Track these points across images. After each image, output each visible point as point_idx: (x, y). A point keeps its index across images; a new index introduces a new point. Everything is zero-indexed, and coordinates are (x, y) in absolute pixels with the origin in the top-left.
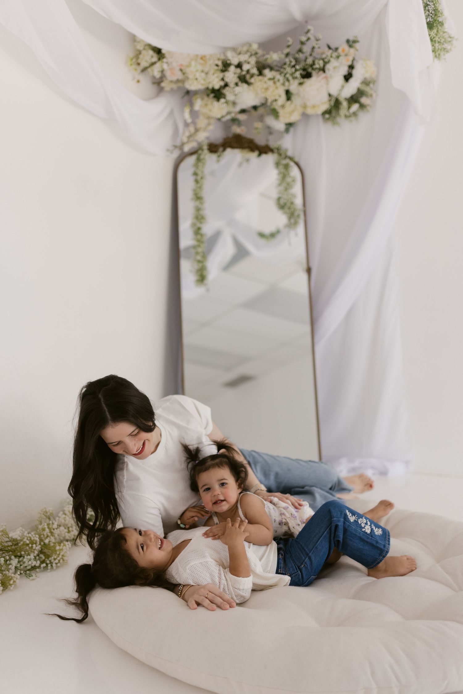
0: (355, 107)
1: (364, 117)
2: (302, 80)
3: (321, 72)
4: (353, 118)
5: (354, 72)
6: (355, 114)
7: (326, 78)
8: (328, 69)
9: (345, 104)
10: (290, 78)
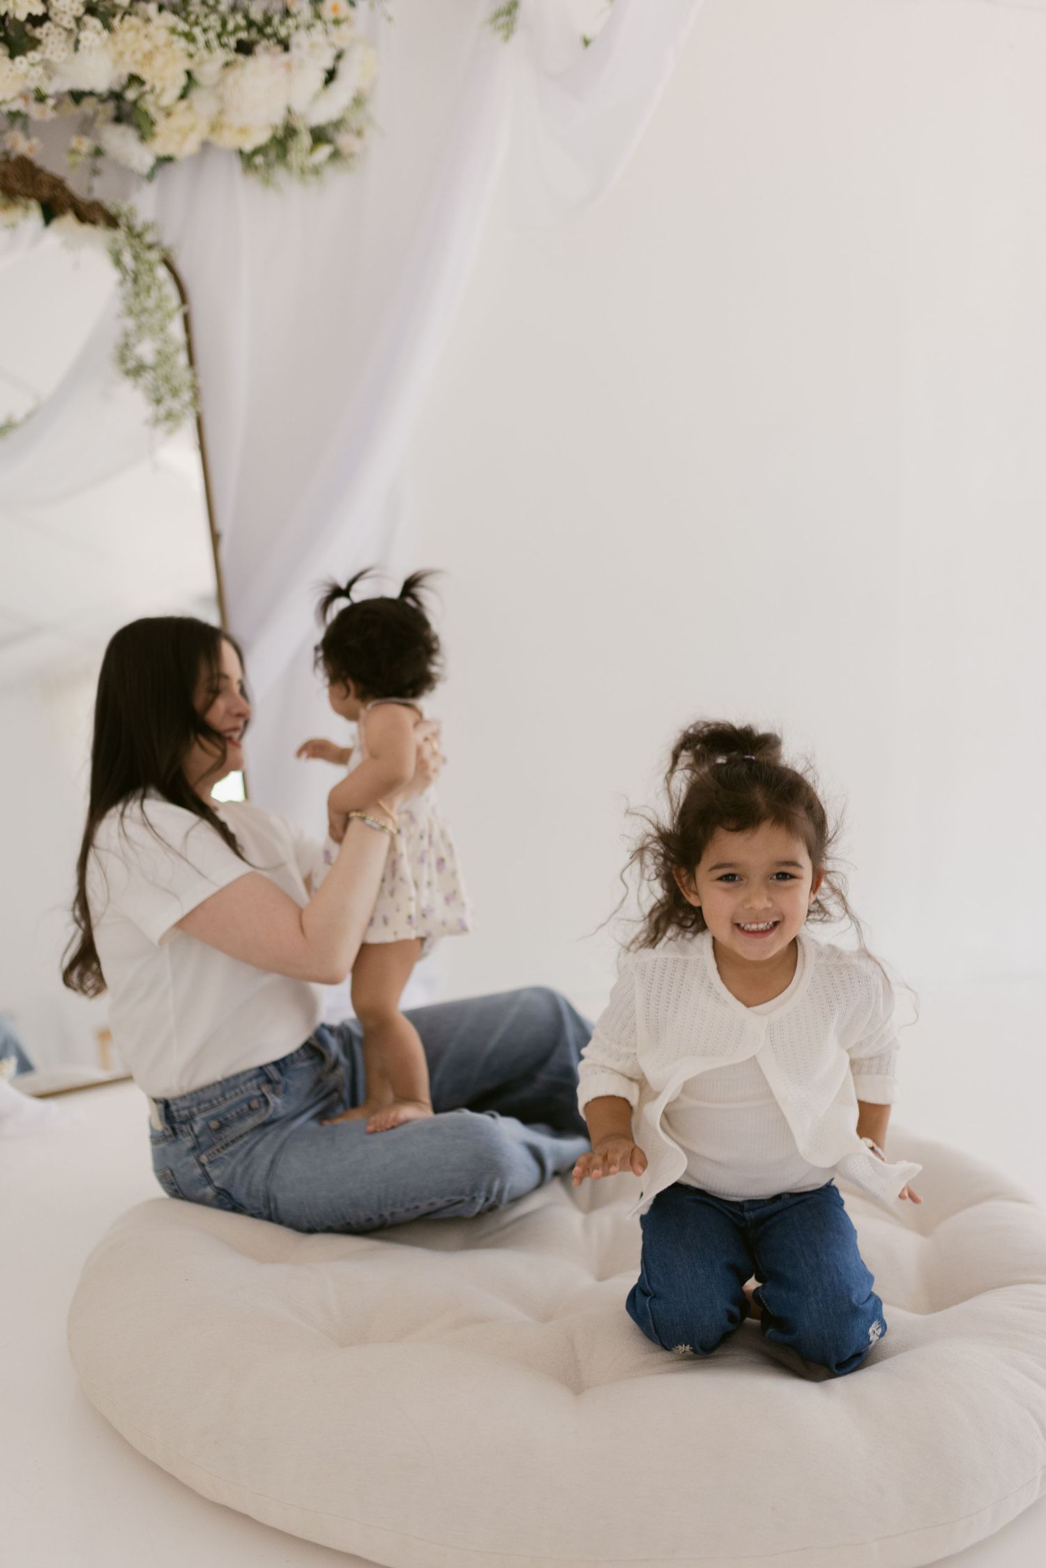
0: (324, 151)
1: (337, 182)
2: (232, 56)
3: (279, 49)
4: (311, 179)
5: (344, 68)
6: (316, 171)
7: (288, 66)
8: (299, 46)
9: (305, 140)
10: (215, 43)
